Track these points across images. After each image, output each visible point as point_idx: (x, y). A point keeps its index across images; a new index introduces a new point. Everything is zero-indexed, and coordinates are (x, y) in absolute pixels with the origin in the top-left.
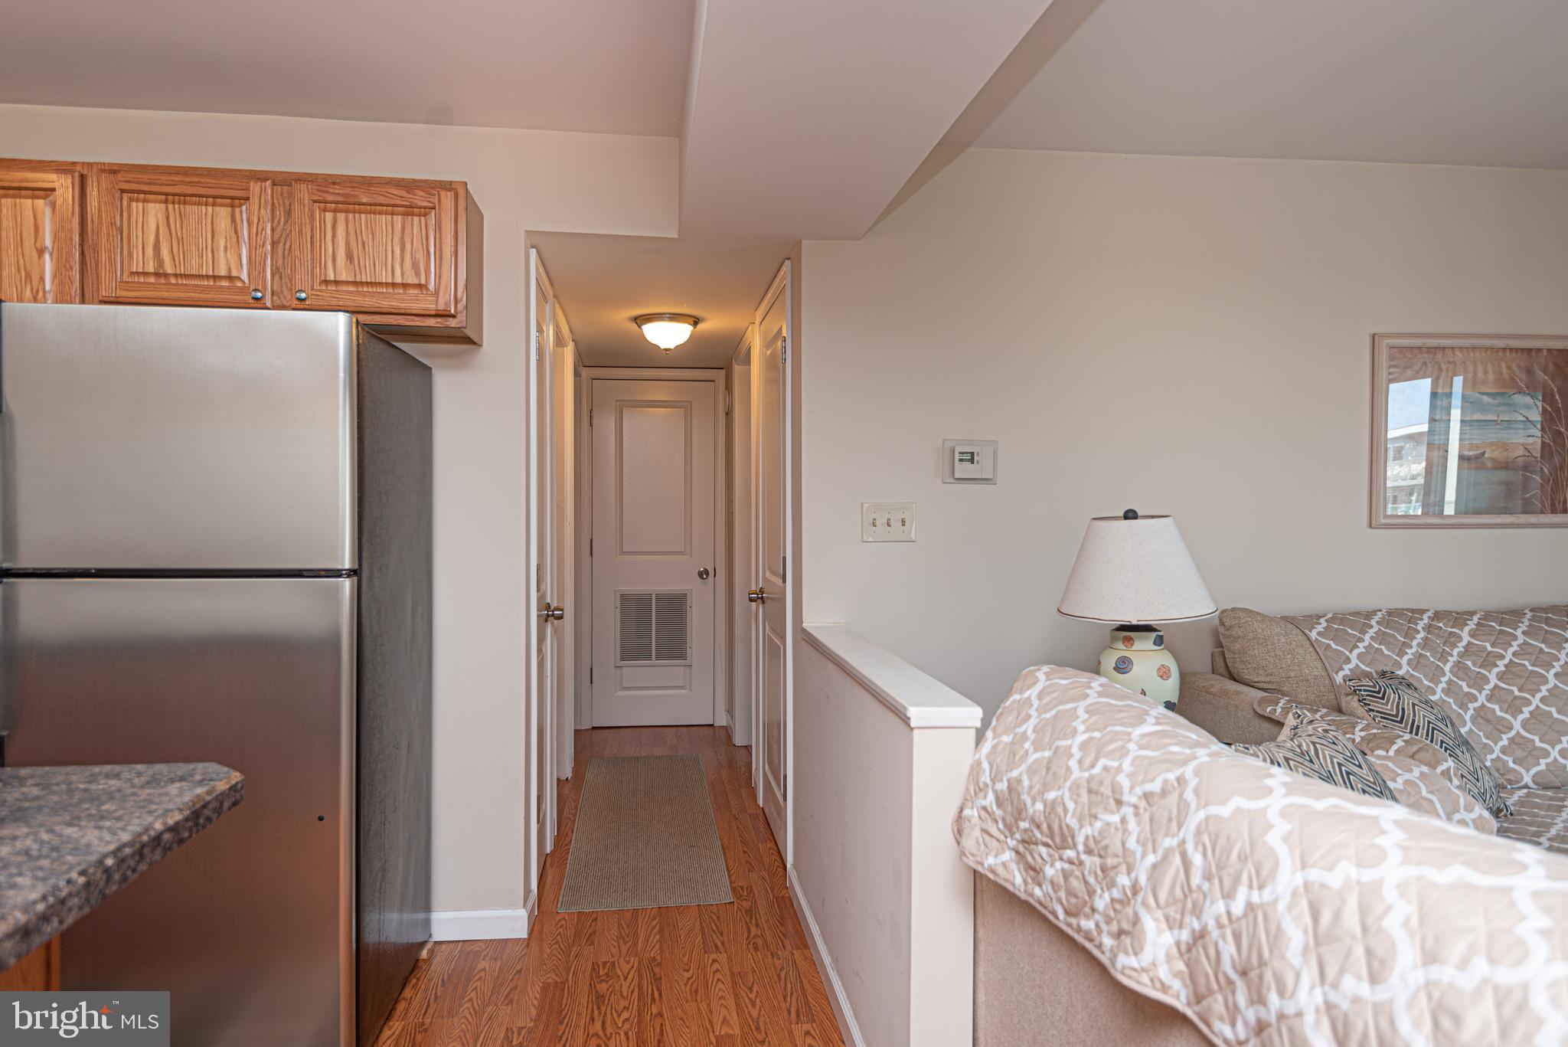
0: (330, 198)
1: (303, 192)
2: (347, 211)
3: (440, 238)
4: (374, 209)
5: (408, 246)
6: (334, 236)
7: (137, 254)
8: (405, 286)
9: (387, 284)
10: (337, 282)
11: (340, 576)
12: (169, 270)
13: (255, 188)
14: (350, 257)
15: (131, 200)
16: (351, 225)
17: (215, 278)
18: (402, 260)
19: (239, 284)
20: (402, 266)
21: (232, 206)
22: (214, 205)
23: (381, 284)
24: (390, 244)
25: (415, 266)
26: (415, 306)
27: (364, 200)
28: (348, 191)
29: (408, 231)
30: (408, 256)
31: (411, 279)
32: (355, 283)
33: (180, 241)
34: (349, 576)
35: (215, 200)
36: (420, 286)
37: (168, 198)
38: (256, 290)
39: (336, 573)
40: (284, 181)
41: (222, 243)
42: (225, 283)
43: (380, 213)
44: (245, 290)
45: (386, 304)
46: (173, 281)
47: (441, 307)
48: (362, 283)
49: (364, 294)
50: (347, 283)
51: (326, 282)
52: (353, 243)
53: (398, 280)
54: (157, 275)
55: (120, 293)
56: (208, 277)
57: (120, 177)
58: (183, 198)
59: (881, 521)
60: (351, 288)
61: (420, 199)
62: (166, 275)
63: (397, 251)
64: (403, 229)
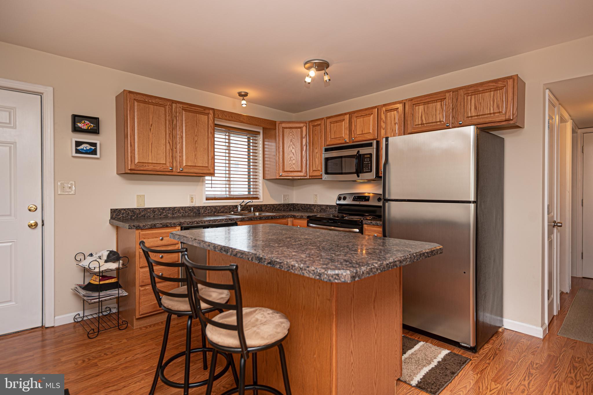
0: (470, 92)
1: (461, 92)
2: (475, 95)
3: (507, 95)
4: (484, 91)
5: (496, 100)
6: (471, 103)
7: (417, 120)
8: (494, 113)
9: (488, 114)
10: (471, 117)
11: (471, 203)
12: (424, 122)
13: (447, 95)
14: (476, 108)
15: (416, 106)
16: (476, 98)
17: (436, 122)
18: (493, 105)
19: (443, 123)
20: (493, 107)
21: (441, 101)
22: (436, 102)
23: (486, 114)
24: (489, 101)
25: (498, 107)
26: (498, 119)
27: (481, 90)
28: (476, 88)
30: (495, 103)
31: (496, 111)
32: (477, 116)
33: (427, 114)
34: (473, 203)
35: (436, 101)
36: (500, 112)
37: (424, 104)
38: (447, 124)
39: (469, 202)
40: (456, 91)
41: (438, 112)
42: (439, 123)
43: (486, 92)
44: (444, 124)
45: (487, 120)
46: (425, 125)
47: (507, 117)
48: (479, 115)
49: (480, 119)
50: (475, 116)
51: (468, 117)
52: (477, 104)
53: (492, 112)
54: (421, 124)
55: (413, 131)
56: (434, 122)
57: (413, 101)
58: (428, 103)
60: (476, 117)
61: (500, 84)
62: (424, 124)
63: (492, 103)
64: (494, 95)
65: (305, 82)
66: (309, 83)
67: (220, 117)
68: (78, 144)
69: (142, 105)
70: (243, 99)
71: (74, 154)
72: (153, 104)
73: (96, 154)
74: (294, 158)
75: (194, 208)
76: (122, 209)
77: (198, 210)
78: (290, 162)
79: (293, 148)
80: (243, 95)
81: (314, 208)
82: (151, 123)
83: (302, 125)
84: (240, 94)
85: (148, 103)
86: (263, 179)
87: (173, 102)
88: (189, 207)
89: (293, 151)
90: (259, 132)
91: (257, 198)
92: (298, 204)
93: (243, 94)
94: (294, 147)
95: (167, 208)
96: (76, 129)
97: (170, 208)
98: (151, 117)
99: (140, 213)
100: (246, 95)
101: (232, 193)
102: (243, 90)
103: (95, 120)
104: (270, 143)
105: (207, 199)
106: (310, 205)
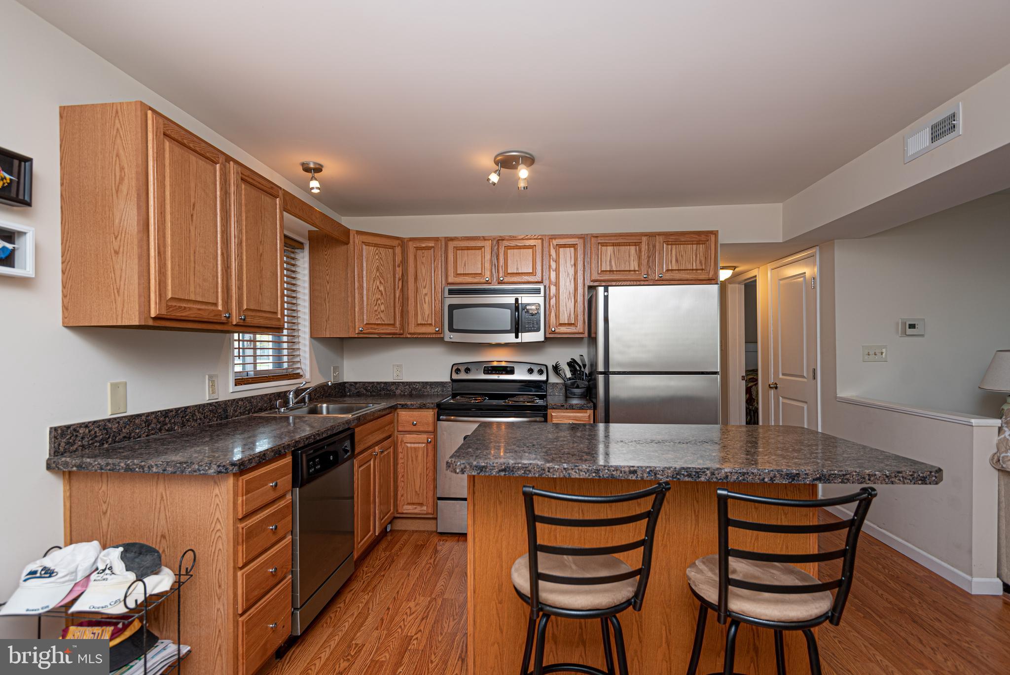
0: (670, 240)
1: (660, 238)
2: (676, 244)
3: (710, 251)
4: (685, 243)
5: (698, 255)
6: (671, 254)
7: (603, 265)
8: (697, 270)
9: (690, 270)
10: (671, 270)
12: (614, 269)
13: (643, 238)
14: (677, 261)
15: (602, 246)
16: (677, 249)
18: (696, 261)
20: (696, 263)
21: (635, 245)
22: (630, 245)
23: (688, 269)
24: (691, 255)
25: (701, 262)
26: (701, 277)
27: (683, 240)
28: (677, 237)
29: (698, 250)
30: (698, 259)
31: (699, 267)
32: (678, 270)
33: (619, 259)
36: (702, 269)
37: (614, 244)
38: (644, 275)
39: (716, 373)
40: (651, 235)
41: (632, 259)
42: (633, 273)
43: (688, 244)
44: (641, 275)
45: (689, 277)
46: (615, 273)
48: (681, 270)
49: (682, 273)
50: (675, 270)
51: (667, 270)
52: (678, 255)
53: (695, 268)
54: (610, 271)
56: (627, 271)
57: (599, 238)
58: (619, 244)
59: (872, 353)
60: (677, 272)
61: (703, 238)
62: (613, 271)
63: (694, 257)
64: (696, 249)
65: (488, 180)
66: (494, 184)
67: (289, 206)
70: (313, 178)
73: (12, 265)
74: (383, 301)
75: (218, 404)
77: (225, 410)
78: (376, 308)
79: (381, 282)
80: (312, 170)
81: (397, 389)
82: (193, 200)
83: (395, 243)
84: (306, 167)
86: (311, 337)
87: (226, 157)
88: (210, 404)
89: (382, 288)
90: (302, 244)
91: (298, 376)
93: (312, 166)
94: (383, 281)
97: (177, 410)
99: (120, 431)
100: (318, 169)
102: (312, 160)
103: (18, 163)
105: (239, 382)
106: (385, 383)
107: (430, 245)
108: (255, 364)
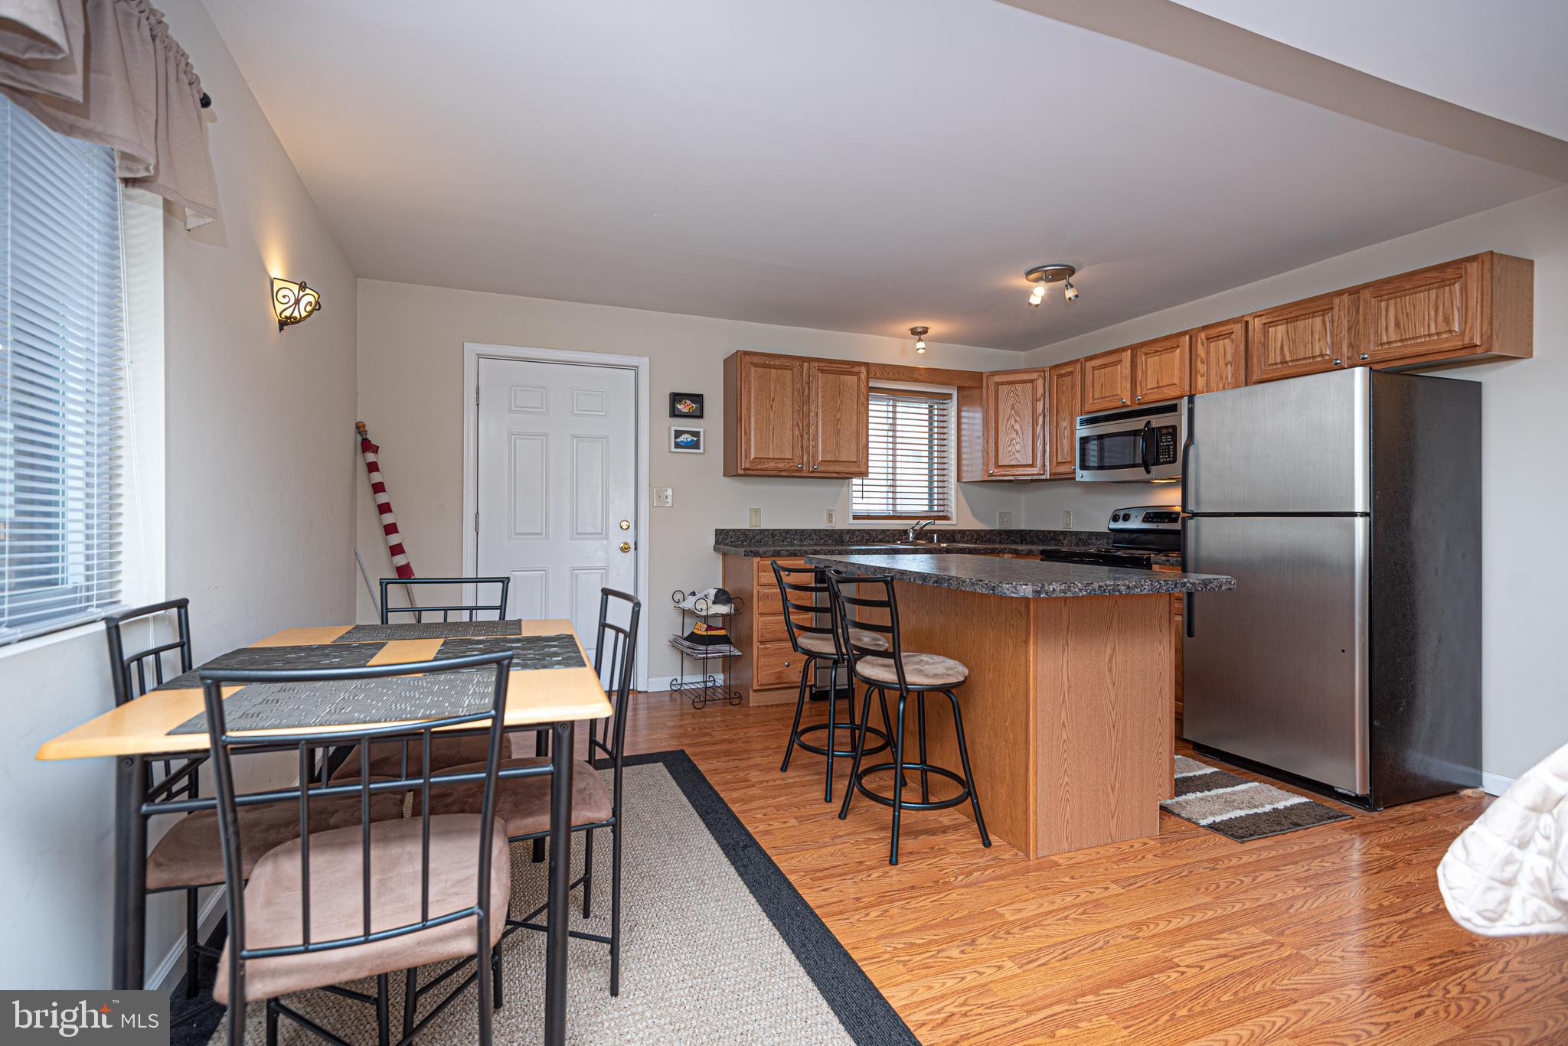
0: (1384, 293)
1: (1366, 294)
2: (1395, 298)
3: (1466, 296)
4: (1415, 290)
5: (1441, 308)
6: (1387, 315)
7: (1272, 355)
8: (1437, 334)
9: (1425, 336)
10: (1389, 343)
12: (1288, 359)
13: (1336, 301)
14: (1397, 325)
15: (1269, 327)
16: (1399, 305)
17: (1313, 357)
18: (1436, 318)
19: (1327, 358)
20: (1436, 322)
21: (1323, 315)
22: (1313, 317)
23: (1420, 337)
24: (1426, 310)
25: (1447, 319)
26: (1446, 346)
27: (1408, 287)
28: (1397, 284)
29: (1441, 298)
30: (1441, 314)
31: (1444, 328)
32: (1401, 341)
33: (1294, 342)
34: (1362, 516)
35: (1313, 314)
36: (1449, 332)
37: (1288, 321)
38: (1336, 359)
39: (1356, 514)
40: (1355, 291)
41: (1317, 337)
42: (1319, 359)
43: (1420, 292)
44: (1331, 360)
45: (1422, 349)
46: (1290, 364)
47: (1467, 341)
48: (1406, 339)
49: (1407, 346)
50: (1396, 341)
51: (1382, 344)
52: (1400, 316)
53: (1433, 331)
54: (1282, 363)
55: (1264, 376)
56: (1309, 358)
57: (1265, 316)
58: (1295, 319)
60: (1399, 344)
61: (1450, 273)
62: (1286, 362)
63: (1432, 313)
64: (1437, 297)
66: (1037, 306)
67: (878, 375)
68: (678, 434)
69: (761, 370)
70: (920, 340)
71: (673, 449)
72: (776, 367)
73: (699, 448)
74: (1018, 440)
75: (834, 531)
76: (731, 530)
77: (841, 536)
78: (1010, 449)
79: (1016, 421)
80: (919, 333)
81: (1064, 539)
82: (772, 396)
83: (1034, 376)
84: (914, 332)
85: (769, 367)
86: (958, 481)
87: (804, 359)
88: (826, 530)
89: (1017, 427)
90: (951, 394)
91: (945, 518)
92: (1030, 531)
93: (919, 330)
94: (1018, 420)
95: (792, 530)
96: (674, 414)
97: (796, 530)
98: (773, 387)
99: (754, 537)
100: (925, 331)
101: (899, 508)
102: (919, 324)
103: (698, 399)
104: (971, 415)
105: (855, 517)
106: (1055, 532)
107: (1070, 370)
108: (894, 505)
